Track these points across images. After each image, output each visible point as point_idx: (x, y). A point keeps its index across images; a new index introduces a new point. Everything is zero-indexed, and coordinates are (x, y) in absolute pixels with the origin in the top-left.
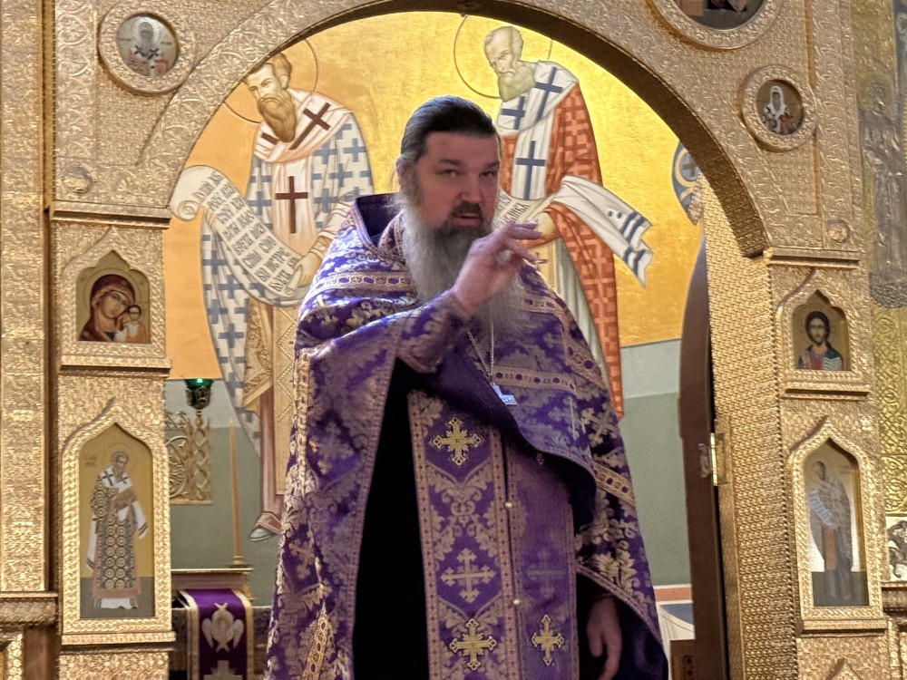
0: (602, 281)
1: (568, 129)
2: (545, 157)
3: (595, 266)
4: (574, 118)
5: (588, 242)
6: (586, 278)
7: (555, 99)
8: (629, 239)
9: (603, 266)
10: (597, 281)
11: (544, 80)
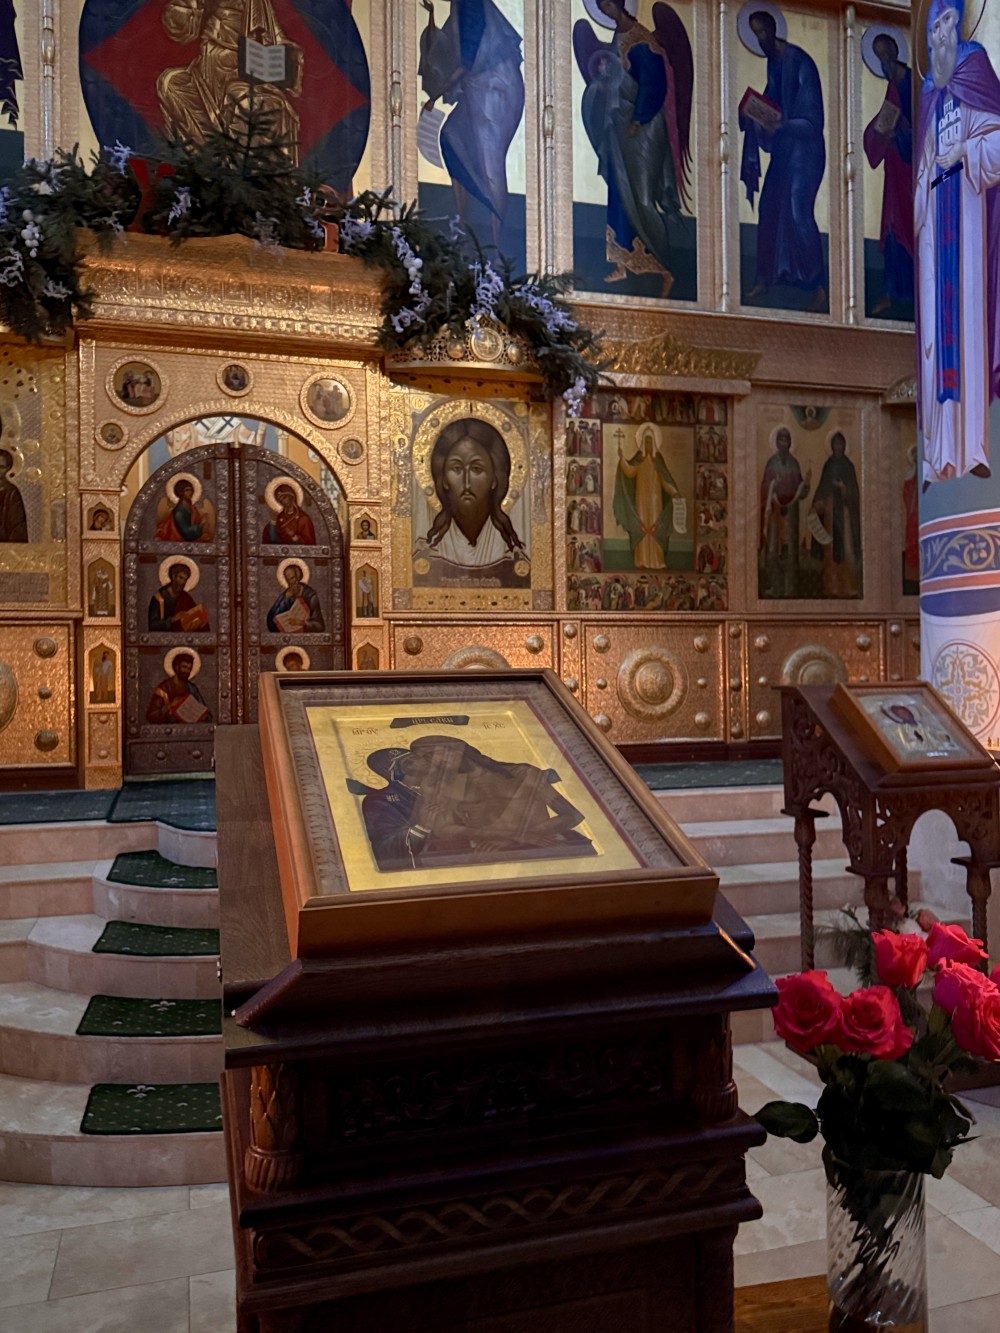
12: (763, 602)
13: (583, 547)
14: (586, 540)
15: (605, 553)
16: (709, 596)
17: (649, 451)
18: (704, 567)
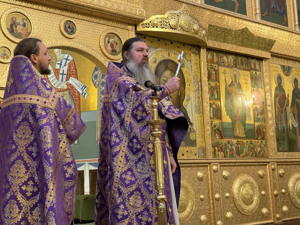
0: (77, 99)
1: (71, 68)
2: (66, 73)
3: (76, 96)
4: (72, 65)
5: (74, 91)
6: (74, 98)
7: (68, 62)
8: (83, 91)
9: (78, 96)
10: (76, 99)
11: (66, 58)
12: (279, 153)
13: (215, 126)
14: (216, 122)
15: (224, 129)
16: (261, 151)
17: (236, 82)
18: (258, 136)
